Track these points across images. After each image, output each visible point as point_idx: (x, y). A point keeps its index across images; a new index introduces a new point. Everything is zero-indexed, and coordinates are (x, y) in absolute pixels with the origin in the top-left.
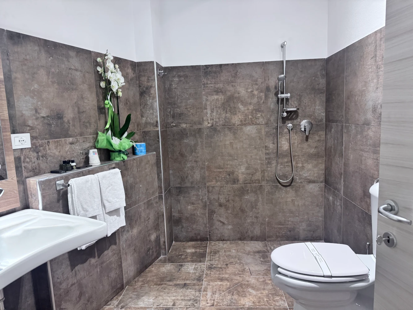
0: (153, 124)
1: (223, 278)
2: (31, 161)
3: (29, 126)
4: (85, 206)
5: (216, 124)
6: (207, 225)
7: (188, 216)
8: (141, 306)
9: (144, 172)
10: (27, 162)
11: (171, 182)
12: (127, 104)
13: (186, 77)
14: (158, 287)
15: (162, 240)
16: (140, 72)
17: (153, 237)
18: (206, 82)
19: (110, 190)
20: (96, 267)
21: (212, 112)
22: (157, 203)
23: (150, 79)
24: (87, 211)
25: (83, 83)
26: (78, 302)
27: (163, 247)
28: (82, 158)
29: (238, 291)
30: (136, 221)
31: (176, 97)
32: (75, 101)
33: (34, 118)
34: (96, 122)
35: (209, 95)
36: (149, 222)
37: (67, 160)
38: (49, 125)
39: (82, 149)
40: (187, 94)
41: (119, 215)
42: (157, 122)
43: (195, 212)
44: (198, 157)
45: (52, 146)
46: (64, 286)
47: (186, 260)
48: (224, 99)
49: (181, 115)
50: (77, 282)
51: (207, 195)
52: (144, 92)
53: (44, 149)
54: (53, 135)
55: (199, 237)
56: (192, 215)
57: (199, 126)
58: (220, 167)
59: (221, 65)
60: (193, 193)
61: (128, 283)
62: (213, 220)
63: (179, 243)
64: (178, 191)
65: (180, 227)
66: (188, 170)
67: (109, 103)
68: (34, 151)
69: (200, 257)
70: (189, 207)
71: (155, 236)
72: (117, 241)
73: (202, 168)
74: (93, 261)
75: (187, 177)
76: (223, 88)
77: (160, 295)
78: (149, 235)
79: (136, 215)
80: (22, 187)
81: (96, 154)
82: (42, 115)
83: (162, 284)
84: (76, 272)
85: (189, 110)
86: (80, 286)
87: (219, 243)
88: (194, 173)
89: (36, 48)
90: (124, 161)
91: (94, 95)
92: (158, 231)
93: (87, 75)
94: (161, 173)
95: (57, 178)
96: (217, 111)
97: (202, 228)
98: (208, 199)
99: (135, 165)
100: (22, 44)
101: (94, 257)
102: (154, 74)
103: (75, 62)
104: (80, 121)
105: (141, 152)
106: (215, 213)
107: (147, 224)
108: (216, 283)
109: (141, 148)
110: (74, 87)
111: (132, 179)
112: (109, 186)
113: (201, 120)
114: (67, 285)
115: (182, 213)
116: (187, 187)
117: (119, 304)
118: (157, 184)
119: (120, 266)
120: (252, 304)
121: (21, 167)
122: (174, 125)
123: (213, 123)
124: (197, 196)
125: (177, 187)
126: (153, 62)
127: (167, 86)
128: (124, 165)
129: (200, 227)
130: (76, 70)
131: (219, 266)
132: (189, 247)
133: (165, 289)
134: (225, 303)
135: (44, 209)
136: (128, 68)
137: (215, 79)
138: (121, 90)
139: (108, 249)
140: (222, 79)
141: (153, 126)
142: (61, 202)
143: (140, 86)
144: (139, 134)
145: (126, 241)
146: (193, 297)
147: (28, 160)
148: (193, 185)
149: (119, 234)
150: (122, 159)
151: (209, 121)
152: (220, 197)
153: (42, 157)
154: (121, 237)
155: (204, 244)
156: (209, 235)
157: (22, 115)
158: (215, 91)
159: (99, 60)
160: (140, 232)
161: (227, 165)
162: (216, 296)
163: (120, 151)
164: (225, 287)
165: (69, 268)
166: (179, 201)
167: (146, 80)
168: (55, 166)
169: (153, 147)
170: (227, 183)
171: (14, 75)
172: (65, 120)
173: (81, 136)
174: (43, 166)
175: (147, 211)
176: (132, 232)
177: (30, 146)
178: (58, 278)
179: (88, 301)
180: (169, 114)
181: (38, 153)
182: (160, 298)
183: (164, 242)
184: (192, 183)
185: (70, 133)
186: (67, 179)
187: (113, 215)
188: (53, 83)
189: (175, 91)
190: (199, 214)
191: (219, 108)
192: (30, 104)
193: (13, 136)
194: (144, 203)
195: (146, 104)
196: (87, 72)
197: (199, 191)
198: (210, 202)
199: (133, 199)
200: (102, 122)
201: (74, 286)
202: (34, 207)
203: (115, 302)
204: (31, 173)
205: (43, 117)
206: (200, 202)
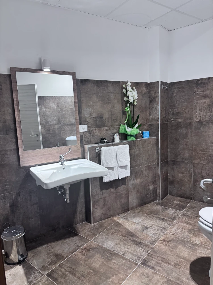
0: (156, 119)
1: (189, 222)
2: (87, 137)
3: (87, 122)
4: (107, 161)
5: (202, 120)
6: (192, 189)
7: (179, 180)
8: (134, 221)
9: (146, 148)
10: (86, 138)
11: (168, 157)
12: (140, 108)
13: (183, 88)
14: (147, 215)
15: (158, 191)
16: (151, 88)
17: (151, 187)
18: (197, 90)
19: (122, 155)
20: (114, 193)
21: (200, 111)
22: (155, 168)
23: (156, 92)
24: (108, 164)
25: (115, 99)
26: (103, 208)
27: (158, 195)
28: (111, 137)
29: (195, 233)
30: (139, 175)
31: (176, 102)
32: (110, 109)
33: (90, 118)
34: (120, 119)
35: (199, 99)
36: (148, 178)
37: (103, 138)
38: (96, 121)
39: (112, 133)
40: (183, 99)
41: (126, 169)
42: (158, 118)
43: (184, 179)
44: (188, 142)
45: (97, 131)
46: (96, 197)
47: (171, 207)
48: (210, 102)
49: (178, 113)
50: (103, 198)
51: (193, 169)
52: (152, 100)
53: (93, 132)
54: (98, 126)
55: (185, 196)
56: (181, 180)
57: (190, 121)
58: (203, 151)
59: (209, 78)
60: (183, 166)
61: (132, 208)
62: (196, 186)
63: (172, 196)
64: (173, 163)
65: (173, 186)
66: (180, 150)
67: (127, 109)
68: (89, 133)
69: (181, 207)
70: (180, 175)
71: (153, 187)
72: (127, 183)
73: (190, 150)
74: (112, 190)
75: (179, 155)
76: (209, 94)
77: (146, 220)
78: (148, 185)
79: (140, 172)
80: (83, 149)
81: (118, 136)
82: (93, 116)
83: (150, 215)
84: (103, 193)
85: (184, 110)
86: (105, 200)
87: (199, 203)
88: (185, 152)
89: (93, 85)
90: (133, 141)
91: (120, 105)
92: (155, 185)
93: (117, 95)
94: (159, 150)
95: (96, 146)
96: (204, 111)
97: (188, 190)
98: (193, 171)
99: (140, 143)
100: (86, 84)
101: (113, 188)
102: (159, 89)
103: (111, 89)
104: (112, 119)
105: (146, 136)
106: (198, 182)
107: (147, 179)
108: (183, 224)
109: (146, 134)
110: (110, 102)
111: (138, 151)
112: (121, 153)
113: (192, 117)
114: (98, 198)
115: (175, 178)
116: (179, 161)
117: (124, 217)
118: (156, 156)
119: (128, 198)
120: (200, 243)
121: (83, 139)
122: (173, 120)
123: (200, 119)
124: (186, 168)
125: (172, 160)
126: (158, 82)
127: (170, 95)
128: (133, 143)
129: (187, 189)
130: (111, 93)
131: (191, 216)
132: (177, 200)
133: (150, 218)
134: (182, 236)
135: (90, 160)
136: (143, 87)
137: (204, 88)
138: (136, 101)
139: (121, 186)
140: (209, 88)
141: (156, 121)
142: (97, 157)
143: (150, 97)
144: (147, 125)
145: (132, 185)
146: (164, 227)
147: (86, 137)
148: (183, 161)
149: (128, 180)
150: (132, 140)
151: (198, 118)
152: (203, 171)
153: (92, 136)
154: (129, 182)
155: (188, 201)
156: (193, 196)
157: (85, 117)
158: (203, 97)
159: (124, 86)
160: (142, 182)
161: (210, 149)
162: (179, 231)
163: (131, 135)
164: (187, 228)
165: (100, 190)
166: (173, 170)
167: (154, 93)
168: (98, 140)
169: (155, 133)
170: (209, 162)
171: (82, 99)
172: (104, 118)
173: (112, 126)
174: (92, 140)
175: (148, 171)
176: (136, 181)
177: (87, 131)
178: (94, 193)
179: (108, 209)
180: (170, 113)
181: (90, 134)
182: (146, 221)
183: (159, 193)
184: (183, 159)
185: (106, 125)
186: (101, 147)
187: (123, 169)
188: (99, 101)
189: (175, 97)
190: (186, 181)
191: (206, 108)
192: (88, 112)
193: (80, 126)
194: (146, 166)
195: (153, 108)
196: (117, 93)
197: (187, 165)
198: (194, 174)
199: (138, 163)
200: (124, 119)
201: (101, 199)
202: (86, 158)
203: (122, 215)
204: (87, 143)
205: (94, 117)
206: (187, 172)
